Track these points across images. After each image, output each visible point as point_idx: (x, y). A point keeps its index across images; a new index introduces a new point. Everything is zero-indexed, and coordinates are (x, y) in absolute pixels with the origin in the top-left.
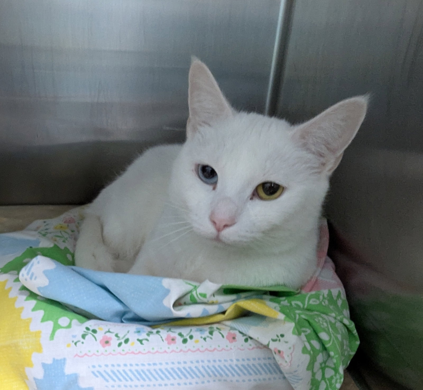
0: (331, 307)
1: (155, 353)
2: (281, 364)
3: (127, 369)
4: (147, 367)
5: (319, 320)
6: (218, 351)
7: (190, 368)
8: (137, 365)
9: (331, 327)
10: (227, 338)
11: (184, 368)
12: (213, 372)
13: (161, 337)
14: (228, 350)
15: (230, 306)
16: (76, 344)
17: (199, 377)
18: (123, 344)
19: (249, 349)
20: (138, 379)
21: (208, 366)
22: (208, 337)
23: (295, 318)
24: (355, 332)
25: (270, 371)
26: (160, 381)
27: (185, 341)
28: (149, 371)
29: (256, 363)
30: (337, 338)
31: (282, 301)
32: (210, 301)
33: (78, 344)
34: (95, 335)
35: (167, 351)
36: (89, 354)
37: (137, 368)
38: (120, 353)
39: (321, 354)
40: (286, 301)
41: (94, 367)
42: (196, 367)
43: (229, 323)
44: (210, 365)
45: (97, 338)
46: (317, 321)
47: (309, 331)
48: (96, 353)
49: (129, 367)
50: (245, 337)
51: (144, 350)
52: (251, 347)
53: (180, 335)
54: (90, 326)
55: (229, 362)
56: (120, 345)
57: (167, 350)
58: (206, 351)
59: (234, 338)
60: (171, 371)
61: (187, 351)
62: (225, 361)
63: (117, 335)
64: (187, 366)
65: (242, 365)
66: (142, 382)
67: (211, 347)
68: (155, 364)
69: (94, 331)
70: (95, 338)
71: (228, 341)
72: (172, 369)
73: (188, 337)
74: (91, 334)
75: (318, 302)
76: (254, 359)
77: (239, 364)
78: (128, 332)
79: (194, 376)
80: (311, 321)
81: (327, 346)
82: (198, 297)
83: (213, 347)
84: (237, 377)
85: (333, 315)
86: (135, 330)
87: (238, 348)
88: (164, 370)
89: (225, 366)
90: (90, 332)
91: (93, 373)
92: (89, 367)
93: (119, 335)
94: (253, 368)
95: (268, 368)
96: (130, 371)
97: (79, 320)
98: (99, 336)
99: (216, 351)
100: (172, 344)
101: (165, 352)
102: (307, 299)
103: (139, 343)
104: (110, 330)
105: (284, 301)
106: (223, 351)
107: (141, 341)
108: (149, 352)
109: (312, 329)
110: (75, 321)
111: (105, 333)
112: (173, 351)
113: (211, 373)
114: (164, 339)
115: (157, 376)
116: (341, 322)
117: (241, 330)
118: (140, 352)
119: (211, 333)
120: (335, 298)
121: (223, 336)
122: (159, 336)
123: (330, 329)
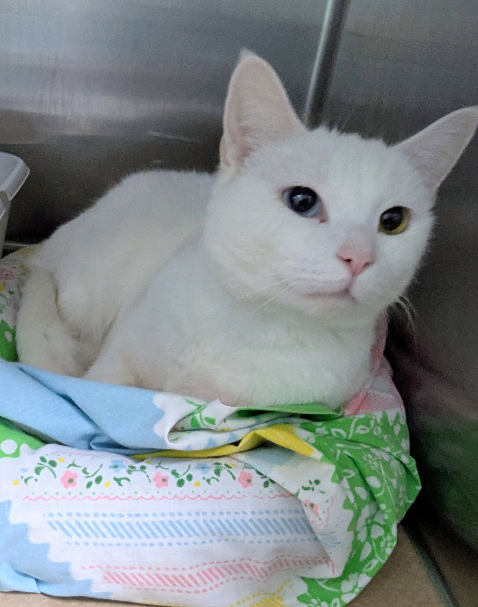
0: (385, 437)
1: (138, 499)
2: (313, 521)
3: (98, 520)
4: (127, 519)
5: (368, 458)
6: (226, 498)
7: (186, 522)
8: (113, 515)
9: (384, 468)
10: (240, 480)
11: (179, 522)
12: (218, 528)
13: (148, 476)
14: (240, 498)
15: (246, 435)
16: (26, 481)
17: (198, 535)
18: (94, 484)
19: (270, 498)
20: (114, 536)
21: (212, 521)
22: (213, 478)
23: (335, 456)
24: (416, 473)
25: (297, 529)
26: (144, 539)
27: (181, 483)
28: (128, 524)
29: (278, 517)
30: (390, 484)
31: (318, 427)
32: (220, 428)
33: (29, 481)
34: (53, 468)
35: (155, 497)
36: (46, 497)
37: (112, 519)
38: (88, 497)
39: (367, 507)
40: (324, 428)
41: (51, 515)
42: (195, 521)
43: (242, 457)
44: (215, 519)
45: (57, 475)
46: (365, 459)
47: (353, 473)
48: (55, 496)
49: (101, 518)
50: (264, 480)
51: (123, 494)
52: (272, 495)
53: (174, 473)
54: (47, 455)
55: (242, 515)
56: (89, 485)
57: (156, 495)
58: (211, 499)
59: (249, 481)
60: (161, 526)
61: (184, 498)
62: (236, 513)
63: (84, 471)
64: (182, 519)
65: (259, 520)
66: (119, 539)
67: (216, 492)
68: (138, 515)
69: (53, 463)
70: (54, 474)
71: (241, 485)
72: (162, 523)
73: (185, 477)
74: (48, 467)
75: (368, 430)
76: (276, 512)
77: (255, 518)
78: (101, 466)
79: (191, 532)
80: (358, 460)
81: (377, 496)
82: (202, 422)
83: (220, 493)
84: (250, 536)
85: (388, 449)
86: (111, 464)
87: (255, 496)
88: (150, 524)
89: (235, 521)
90: (47, 464)
91: (50, 524)
92: (44, 516)
93: (88, 471)
94: (274, 523)
95: (294, 525)
96: (103, 523)
97: (30, 445)
98: (61, 470)
99: (223, 498)
100: (163, 487)
101: (153, 498)
102: (352, 426)
103: (115, 483)
104: (76, 463)
105: (321, 428)
106: (234, 498)
107: (118, 481)
108: (130, 497)
109: (357, 471)
110: (24, 447)
111: (69, 467)
112: (164, 497)
113: (215, 531)
114: (151, 478)
115: (139, 532)
116: (398, 459)
117: (259, 470)
118: (117, 497)
119: (217, 472)
120: (391, 424)
121: (234, 478)
122: (145, 475)
123: (383, 471)
